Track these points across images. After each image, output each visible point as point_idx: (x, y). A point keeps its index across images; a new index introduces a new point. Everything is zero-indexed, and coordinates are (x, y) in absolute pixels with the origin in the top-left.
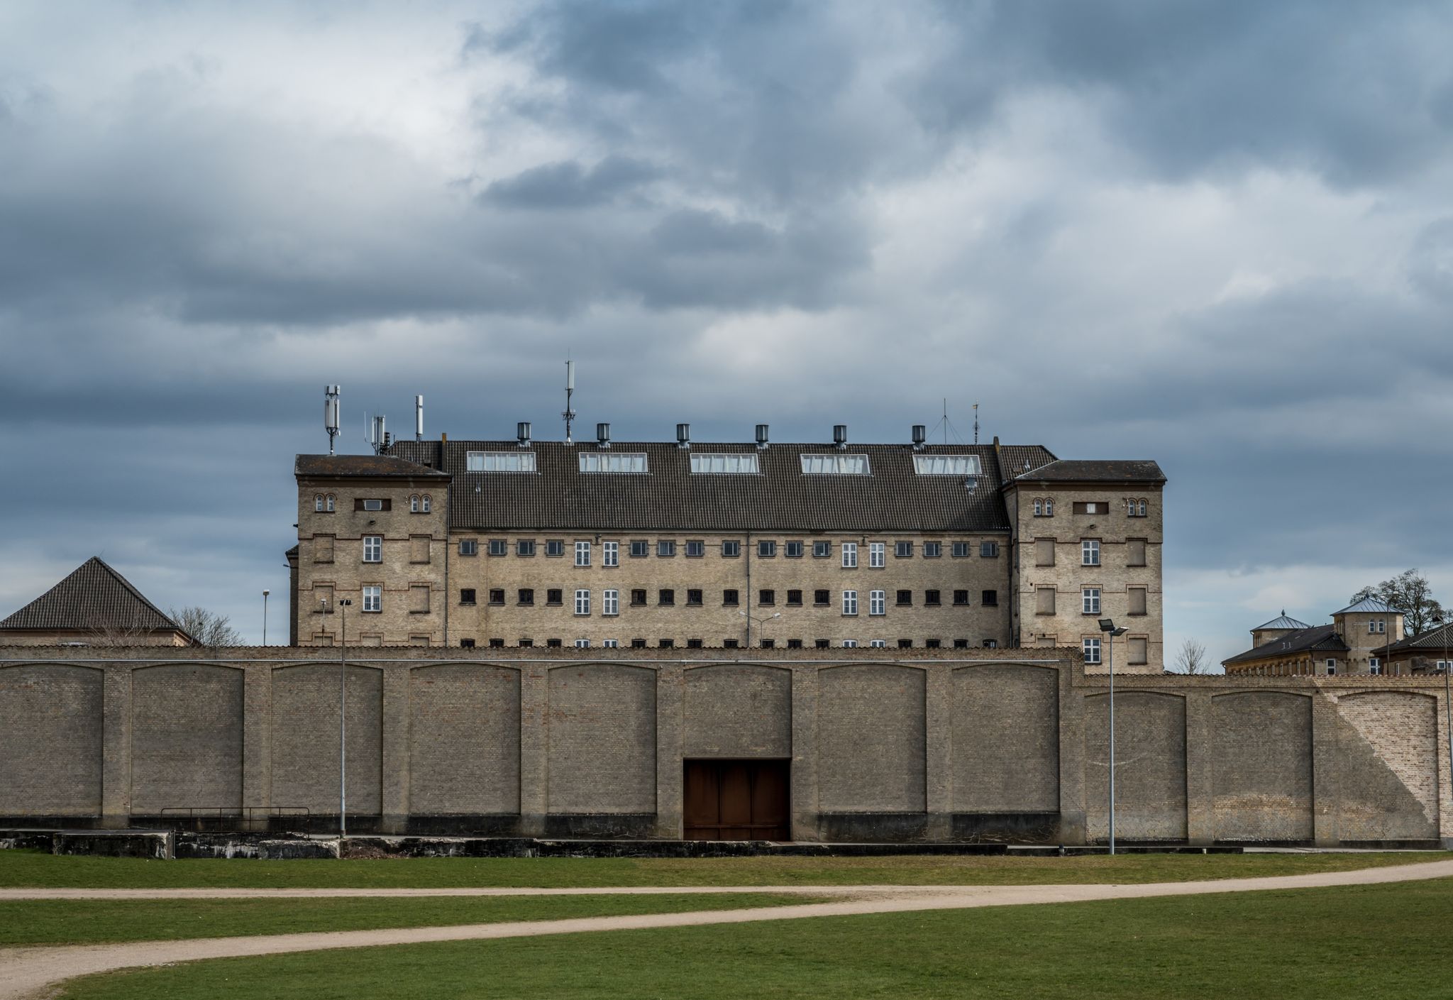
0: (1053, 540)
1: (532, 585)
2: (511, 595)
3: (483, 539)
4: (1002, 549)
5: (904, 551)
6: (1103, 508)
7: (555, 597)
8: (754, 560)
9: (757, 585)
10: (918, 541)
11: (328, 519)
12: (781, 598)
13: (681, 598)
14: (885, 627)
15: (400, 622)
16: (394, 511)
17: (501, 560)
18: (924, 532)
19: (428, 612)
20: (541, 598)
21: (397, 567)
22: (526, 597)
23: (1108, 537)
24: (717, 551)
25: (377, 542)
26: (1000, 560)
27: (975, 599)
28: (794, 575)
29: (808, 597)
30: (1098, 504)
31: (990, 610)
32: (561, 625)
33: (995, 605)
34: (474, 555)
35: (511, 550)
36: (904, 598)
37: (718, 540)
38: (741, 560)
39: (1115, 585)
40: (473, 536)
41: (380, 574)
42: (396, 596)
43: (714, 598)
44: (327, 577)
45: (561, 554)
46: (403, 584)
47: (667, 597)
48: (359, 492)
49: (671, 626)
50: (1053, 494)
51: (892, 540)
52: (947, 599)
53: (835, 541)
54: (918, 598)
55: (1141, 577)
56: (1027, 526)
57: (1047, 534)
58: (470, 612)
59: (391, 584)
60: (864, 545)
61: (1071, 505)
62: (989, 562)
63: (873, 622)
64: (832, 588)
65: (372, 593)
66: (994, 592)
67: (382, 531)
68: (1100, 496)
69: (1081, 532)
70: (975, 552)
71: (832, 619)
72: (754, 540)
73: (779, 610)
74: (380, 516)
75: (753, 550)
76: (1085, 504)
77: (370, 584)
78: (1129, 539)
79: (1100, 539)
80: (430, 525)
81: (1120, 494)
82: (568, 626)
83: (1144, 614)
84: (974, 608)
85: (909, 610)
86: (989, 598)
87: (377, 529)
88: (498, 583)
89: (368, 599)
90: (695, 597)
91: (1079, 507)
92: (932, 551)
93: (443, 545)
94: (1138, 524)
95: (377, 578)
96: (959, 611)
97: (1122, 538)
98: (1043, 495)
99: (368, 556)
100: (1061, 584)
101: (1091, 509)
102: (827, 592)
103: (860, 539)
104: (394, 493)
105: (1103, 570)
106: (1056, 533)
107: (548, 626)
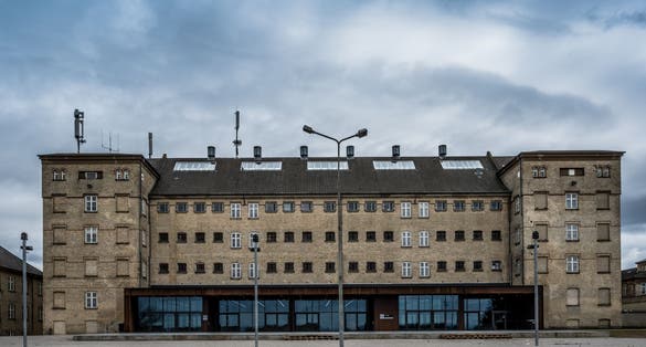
0: (546, 193)
1: (204, 230)
2: (191, 237)
3: (172, 202)
4: (504, 206)
5: (442, 206)
6: (580, 172)
7: (218, 237)
8: (345, 212)
9: (346, 229)
10: (450, 201)
11: (61, 184)
12: (362, 236)
13: (298, 237)
14: (429, 254)
15: (110, 250)
16: (104, 179)
17: (184, 215)
18: (455, 195)
19: (127, 244)
20: (209, 238)
21: (107, 215)
22: (200, 237)
23: (583, 190)
24: (322, 208)
25: (94, 199)
26: (503, 212)
27: (487, 236)
28: (371, 222)
29: (380, 236)
30: (576, 169)
31: (497, 243)
32: (222, 254)
33: (500, 240)
34: (167, 212)
35: (191, 209)
36: (441, 236)
37: (322, 202)
38: (336, 213)
39: (588, 222)
40: (166, 201)
41: (96, 219)
42: (107, 233)
43: (319, 237)
44: (62, 222)
45: (222, 211)
46: (111, 226)
47: (289, 236)
48: (82, 167)
49: (292, 255)
50: (547, 163)
51: (433, 200)
52: (469, 236)
53: (397, 201)
54: (450, 236)
55: (607, 216)
56: (529, 183)
57: (542, 189)
58: (164, 247)
59: (103, 226)
60: (415, 203)
61: (558, 170)
62: (496, 213)
63: (421, 251)
64: (395, 230)
65: (91, 232)
66: (499, 232)
67: (96, 192)
68: (578, 164)
69: (566, 188)
70: (487, 207)
71: (396, 249)
72: (345, 201)
73: (362, 243)
74: (95, 182)
75: (344, 207)
76: (568, 169)
77: (89, 226)
78: (599, 192)
79: (578, 192)
80: (128, 188)
81: (593, 163)
82: (227, 255)
83: (609, 240)
84: (487, 241)
85: (444, 243)
86: (496, 236)
87: (94, 191)
88: (183, 229)
89: (89, 236)
90: (307, 236)
91: (564, 171)
92: (459, 206)
93: (137, 200)
94: (604, 181)
95: (93, 221)
96: (477, 243)
97: (593, 190)
98: (540, 163)
99: (89, 208)
100: (551, 221)
101: (572, 172)
102: (392, 233)
103: (413, 200)
104: (104, 167)
105: (580, 212)
106: (549, 188)
107: (214, 255)
